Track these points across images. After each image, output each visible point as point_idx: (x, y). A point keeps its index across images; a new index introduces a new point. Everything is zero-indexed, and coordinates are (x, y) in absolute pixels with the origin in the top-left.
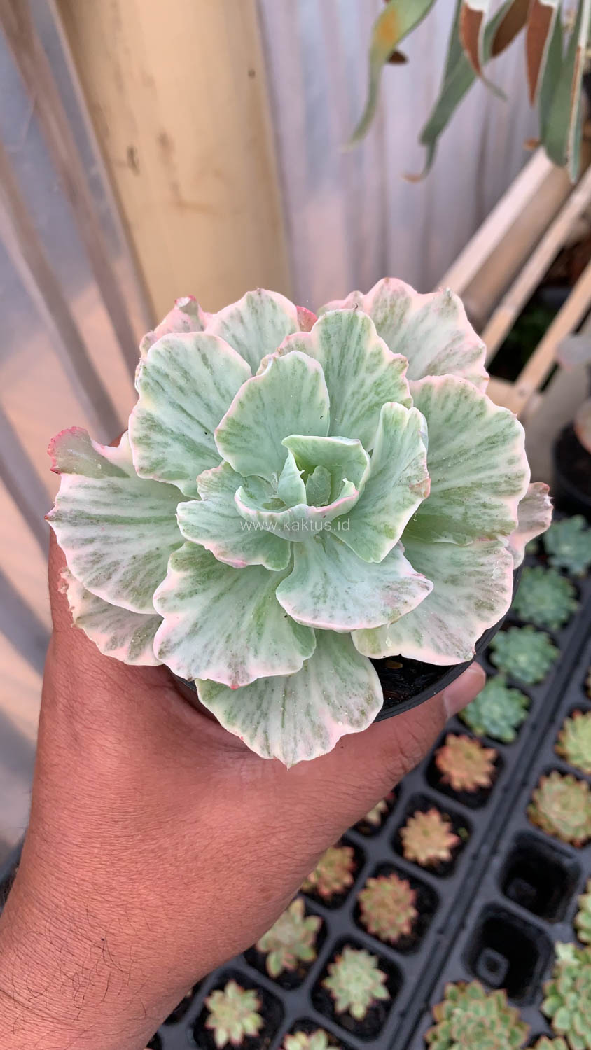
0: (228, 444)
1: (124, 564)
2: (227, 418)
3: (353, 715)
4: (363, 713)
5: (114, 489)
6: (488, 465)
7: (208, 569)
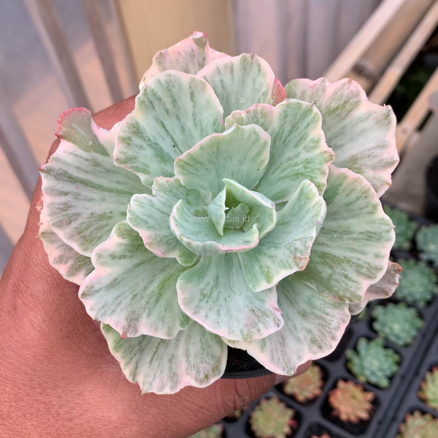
0: (183, 169)
1: (84, 216)
2: (189, 154)
3: (199, 376)
4: (207, 377)
5: (95, 162)
6: (361, 250)
7: (139, 242)
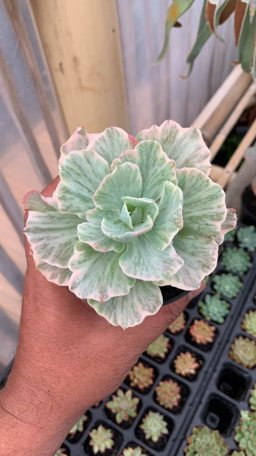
0: (99, 201)
1: (56, 248)
2: (98, 191)
3: (150, 308)
4: (154, 307)
5: (51, 216)
6: (209, 207)
7: (91, 250)
